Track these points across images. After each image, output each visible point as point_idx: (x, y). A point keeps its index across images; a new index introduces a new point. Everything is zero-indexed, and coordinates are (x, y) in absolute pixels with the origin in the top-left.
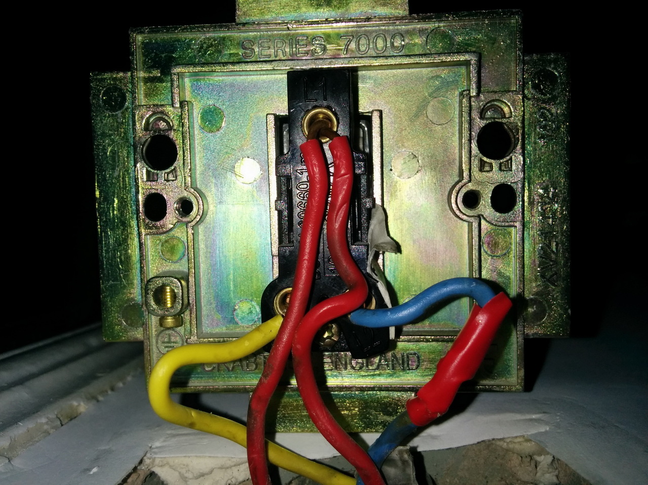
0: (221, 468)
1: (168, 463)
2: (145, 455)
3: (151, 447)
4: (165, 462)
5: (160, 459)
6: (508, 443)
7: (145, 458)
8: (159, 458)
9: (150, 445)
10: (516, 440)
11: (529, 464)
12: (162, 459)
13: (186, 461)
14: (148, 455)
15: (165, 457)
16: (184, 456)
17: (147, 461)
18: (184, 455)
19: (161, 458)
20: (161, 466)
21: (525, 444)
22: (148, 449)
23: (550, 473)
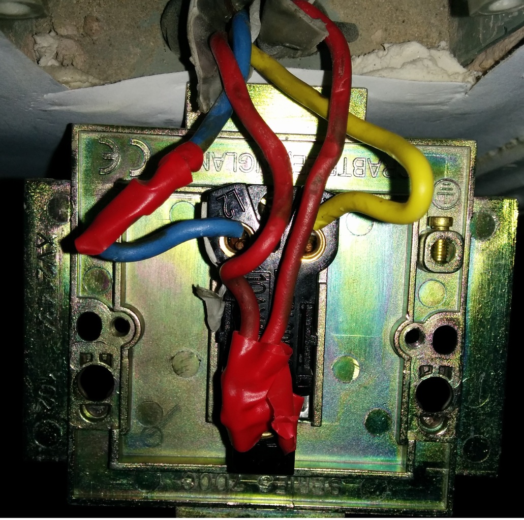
0: (393, 69)
1: (449, 76)
2: (473, 86)
3: (466, 94)
4: (452, 77)
5: (458, 80)
6: (88, 81)
7: (473, 83)
8: (459, 82)
9: (467, 95)
10: (78, 84)
11: (65, 57)
12: (456, 80)
13: (429, 77)
14: (469, 86)
15: (451, 82)
16: (431, 81)
17: (471, 80)
18: (431, 83)
19: (456, 82)
20: (456, 73)
21: (70, 79)
22: (470, 92)
23: (43, 47)
